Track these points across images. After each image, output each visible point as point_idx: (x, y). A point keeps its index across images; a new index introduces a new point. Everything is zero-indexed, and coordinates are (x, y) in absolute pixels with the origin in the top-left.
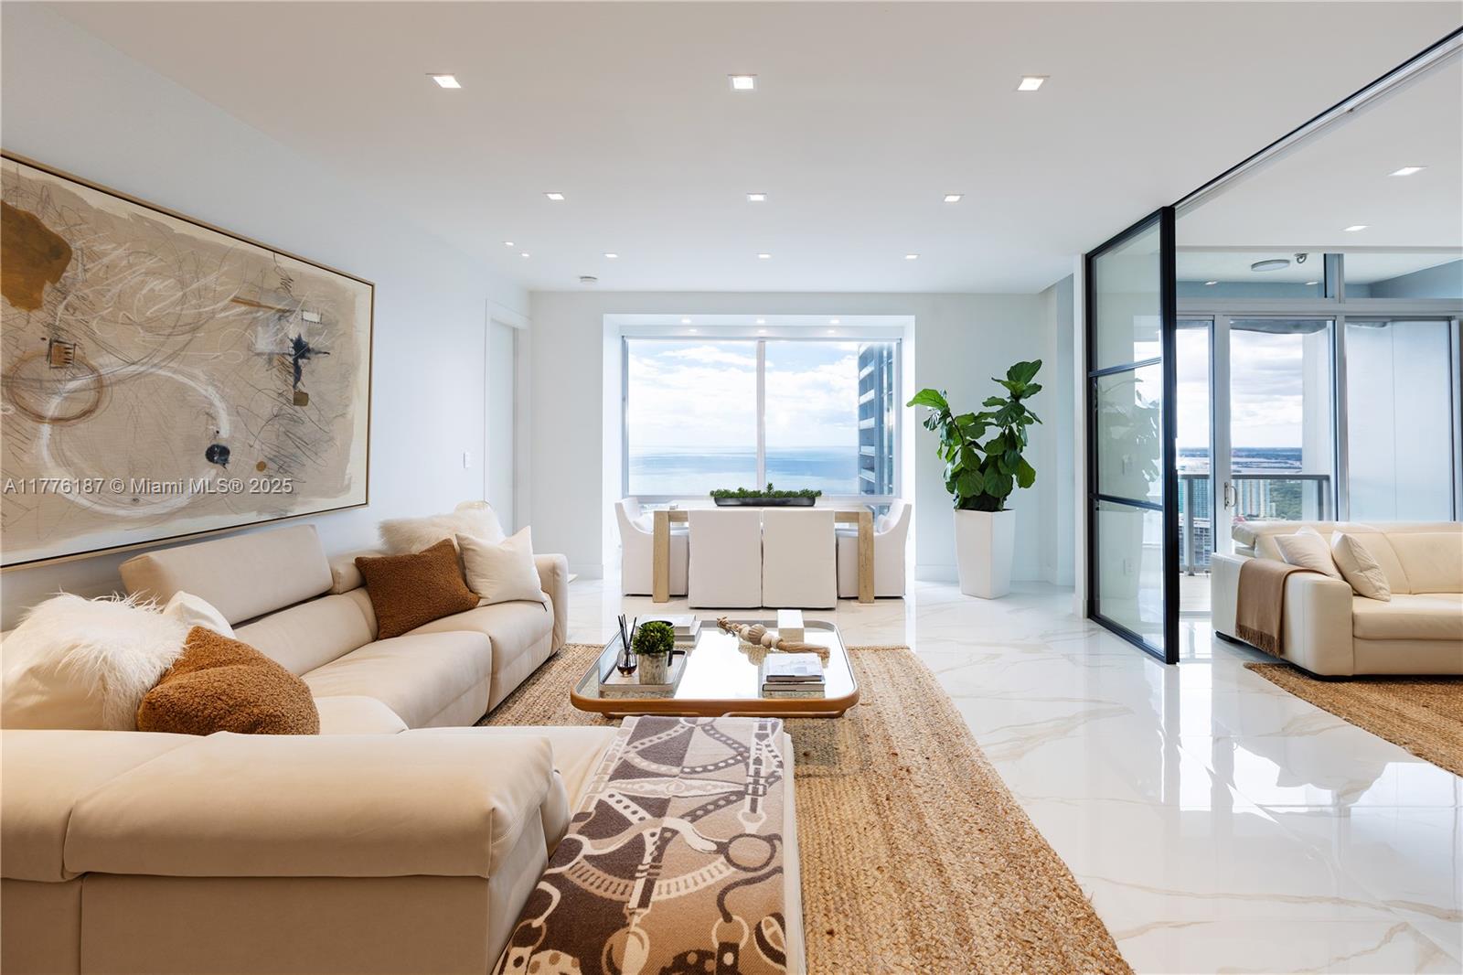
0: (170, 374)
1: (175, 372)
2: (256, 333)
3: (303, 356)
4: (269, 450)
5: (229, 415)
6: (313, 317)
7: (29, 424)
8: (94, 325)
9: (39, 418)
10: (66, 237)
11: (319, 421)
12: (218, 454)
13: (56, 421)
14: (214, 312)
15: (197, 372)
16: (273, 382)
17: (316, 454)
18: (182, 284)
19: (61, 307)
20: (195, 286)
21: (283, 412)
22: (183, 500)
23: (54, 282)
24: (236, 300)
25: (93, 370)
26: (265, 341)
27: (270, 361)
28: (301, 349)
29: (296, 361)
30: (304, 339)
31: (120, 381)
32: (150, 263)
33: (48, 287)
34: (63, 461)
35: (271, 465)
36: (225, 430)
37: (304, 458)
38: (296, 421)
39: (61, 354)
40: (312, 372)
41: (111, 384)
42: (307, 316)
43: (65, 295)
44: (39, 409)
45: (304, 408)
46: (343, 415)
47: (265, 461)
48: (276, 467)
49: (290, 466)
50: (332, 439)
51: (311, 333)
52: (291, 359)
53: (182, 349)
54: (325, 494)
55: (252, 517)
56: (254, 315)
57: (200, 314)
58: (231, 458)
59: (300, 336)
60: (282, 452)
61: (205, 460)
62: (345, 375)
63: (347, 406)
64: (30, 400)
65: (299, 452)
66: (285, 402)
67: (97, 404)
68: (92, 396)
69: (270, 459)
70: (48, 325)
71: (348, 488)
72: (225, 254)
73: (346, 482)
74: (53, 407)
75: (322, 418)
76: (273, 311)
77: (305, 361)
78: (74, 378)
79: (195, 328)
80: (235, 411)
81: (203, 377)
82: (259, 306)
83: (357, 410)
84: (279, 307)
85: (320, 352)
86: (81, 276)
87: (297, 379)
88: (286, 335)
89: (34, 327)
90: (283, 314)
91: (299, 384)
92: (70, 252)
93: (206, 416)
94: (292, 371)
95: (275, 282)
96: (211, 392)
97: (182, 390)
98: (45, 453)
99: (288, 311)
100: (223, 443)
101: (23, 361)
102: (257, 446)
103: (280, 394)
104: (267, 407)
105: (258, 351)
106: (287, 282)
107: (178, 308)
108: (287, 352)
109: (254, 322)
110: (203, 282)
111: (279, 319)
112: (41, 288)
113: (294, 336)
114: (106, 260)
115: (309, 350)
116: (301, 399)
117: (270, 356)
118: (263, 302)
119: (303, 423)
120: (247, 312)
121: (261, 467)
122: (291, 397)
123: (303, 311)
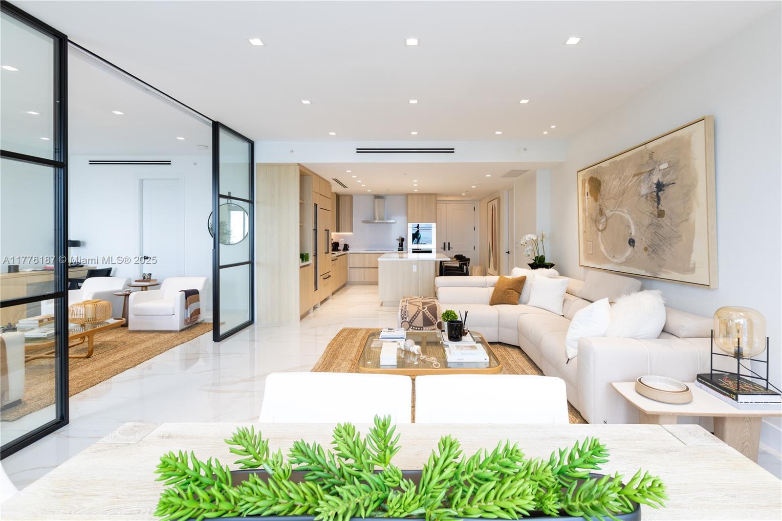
0: (619, 213)
1: (620, 211)
2: (641, 187)
3: (660, 190)
4: (648, 241)
5: (634, 226)
6: (664, 166)
7: (598, 232)
8: (605, 202)
11: (671, 225)
12: (632, 242)
13: (601, 231)
14: (628, 184)
15: (625, 210)
16: (648, 207)
17: (670, 245)
19: (601, 199)
21: (653, 222)
22: (624, 259)
23: (599, 192)
24: (635, 175)
25: (605, 215)
26: (644, 190)
27: (647, 198)
28: (660, 186)
29: (657, 194)
30: (661, 180)
31: (610, 217)
32: (613, 177)
35: (650, 249)
36: (633, 232)
37: (664, 247)
38: (659, 226)
39: (601, 212)
40: (666, 198)
41: (608, 219)
42: (661, 167)
43: (601, 195)
45: (663, 218)
47: (647, 246)
48: (652, 250)
49: (657, 251)
51: (664, 176)
52: (655, 194)
53: (621, 202)
56: (640, 179)
57: (624, 188)
58: (636, 245)
59: (659, 180)
60: (653, 242)
61: (628, 245)
62: (687, 193)
64: (598, 226)
65: (661, 244)
66: (653, 217)
67: (607, 225)
68: (606, 223)
69: (649, 246)
70: (599, 205)
72: (630, 158)
74: (601, 227)
75: (673, 224)
76: (647, 173)
77: (662, 192)
78: (603, 218)
79: (623, 193)
80: (636, 224)
81: (626, 212)
82: (641, 173)
84: (649, 169)
85: (669, 184)
86: (603, 189)
87: (659, 203)
88: (653, 182)
90: (650, 172)
91: (660, 206)
92: (601, 182)
93: (627, 227)
94: (656, 200)
95: (647, 158)
96: (628, 217)
97: (622, 217)
98: (600, 239)
99: (653, 169)
100: (633, 238)
102: (644, 239)
103: (652, 213)
104: (647, 220)
105: (642, 195)
106: (651, 155)
107: (619, 188)
108: (653, 191)
109: (640, 182)
110: (625, 174)
111: (649, 176)
112: (598, 195)
113: (655, 181)
114: (606, 181)
115: (663, 186)
116: (661, 214)
117: (647, 195)
118: (643, 171)
119: (663, 227)
120: (637, 180)
121: (646, 249)
122: (656, 214)
123: (659, 165)
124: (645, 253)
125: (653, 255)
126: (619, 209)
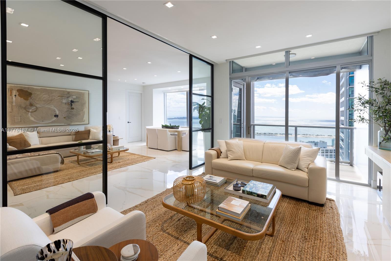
0: (47, 106)
1: (48, 106)
3: (72, 103)
4: (66, 116)
6: (75, 97)
7: (28, 112)
8: (36, 101)
9: (29, 112)
10: (31, 92)
12: (56, 116)
13: (31, 112)
14: (55, 98)
15: (52, 106)
16: (66, 106)
17: (76, 116)
18: (49, 95)
19: (31, 100)
20: (51, 95)
21: (69, 110)
22: (50, 121)
23: (30, 97)
24: (59, 96)
25: (36, 106)
26: (64, 101)
29: (71, 104)
30: (73, 100)
31: (40, 107)
32: (44, 93)
33: (29, 98)
34: (32, 116)
36: (57, 113)
37: (73, 117)
38: (71, 112)
39: (31, 105)
40: (75, 105)
41: (38, 108)
42: (73, 97)
43: (31, 98)
44: (29, 111)
46: (82, 111)
48: (68, 118)
49: (70, 118)
50: (80, 114)
53: (49, 103)
54: (79, 122)
55: (63, 124)
57: (52, 99)
58: (59, 116)
59: (72, 100)
60: (69, 116)
61: (54, 117)
62: (83, 105)
63: (83, 109)
64: (27, 110)
65: (72, 116)
67: (36, 110)
68: (36, 109)
70: (29, 102)
71: (84, 121)
72: (56, 91)
73: (83, 120)
74: (31, 111)
75: (77, 111)
78: (33, 107)
79: (51, 100)
80: (59, 110)
81: (53, 106)
82: (63, 97)
83: (86, 110)
84: (67, 96)
85: (76, 102)
86: (34, 96)
88: (69, 100)
89: (28, 102)
90: (68, 97)
91: (72, 107)
92: (32, 94)
93: (53, 111)
94: (70, 105)
95: (66, 93)
96: (55, 108)
97: (50, 109)
98: (30, 115)
100: (57, 115)
101: (27, 106)
102: (64, 115)
103: (68, 108)
104: (65, 110)
105: (63, 103)
106: (69, 92)
107: (49, 98)
108: (69, 102)
110: (52, 95)
111: (67, 98)
112: (28, 98)
114: (37, 94)
115: (74, 102)
116: (72, 109)
117: (66, 103)
118: (64, 96)
119: (73, 112)
120: (61, 98)
121: (65, 118)
122: (70, 108)
123: (72, 96)
124: (65, 119)
125: (68, 119)
126: (48, 105)
